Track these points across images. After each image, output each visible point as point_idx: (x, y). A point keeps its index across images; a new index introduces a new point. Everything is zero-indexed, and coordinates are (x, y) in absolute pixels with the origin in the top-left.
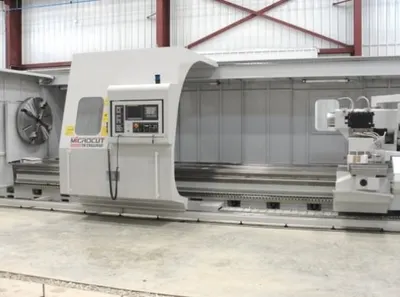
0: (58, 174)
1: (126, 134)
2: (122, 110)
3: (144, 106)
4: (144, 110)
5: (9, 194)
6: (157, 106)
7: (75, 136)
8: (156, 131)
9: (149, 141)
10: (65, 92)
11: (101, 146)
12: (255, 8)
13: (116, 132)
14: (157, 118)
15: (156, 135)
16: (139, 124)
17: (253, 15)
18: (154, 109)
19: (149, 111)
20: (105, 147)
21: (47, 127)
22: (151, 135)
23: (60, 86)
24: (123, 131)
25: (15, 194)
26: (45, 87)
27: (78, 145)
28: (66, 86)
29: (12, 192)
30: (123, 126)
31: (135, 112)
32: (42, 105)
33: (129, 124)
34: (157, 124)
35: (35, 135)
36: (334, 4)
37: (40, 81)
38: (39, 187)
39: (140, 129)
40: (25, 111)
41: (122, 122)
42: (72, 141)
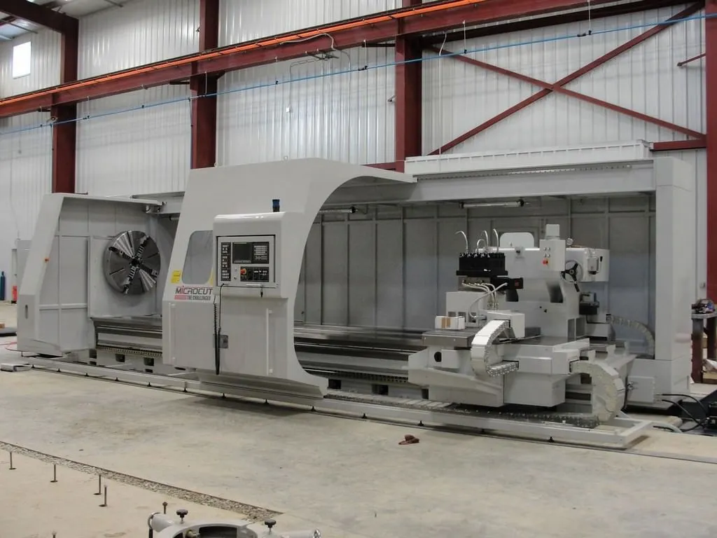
0: (160, 336)
1: (232, 282)
2: (229, 249)
3: (254, 243)
4: (253, 249)
5: (92, 360)
6: (267, 244)
7: (181, 284)
8: (266, 279)
9: (257, 292)
10: (177, 222)
11: (209, 298)
12: (550, 79)
13: (222, 280)
14: (267, 262)
15: (266, 284)
16: (248, 269)
17: (547, 90)
18: (264, 247)
19: (259, 251)
20: (212, 301)
21: (149, 271)
22: (259, 284)
23: (170, 216)
24: (229, 279)
25: (98, 361)
26: (154, 216)
27: (184, 298)
28: (177, 215)
29: (95, 357)
30: (229, 272)
31: (243, 251)
32: (142, 241)
33: (236, 269)
34: (267, 269)
35: (127, 282)
36: (680, 64)
37: (147, 208)
38: (121, 352)
39: (249, 276)
40: (113, 249)
41: (229, 266)
42: (177, 291)
